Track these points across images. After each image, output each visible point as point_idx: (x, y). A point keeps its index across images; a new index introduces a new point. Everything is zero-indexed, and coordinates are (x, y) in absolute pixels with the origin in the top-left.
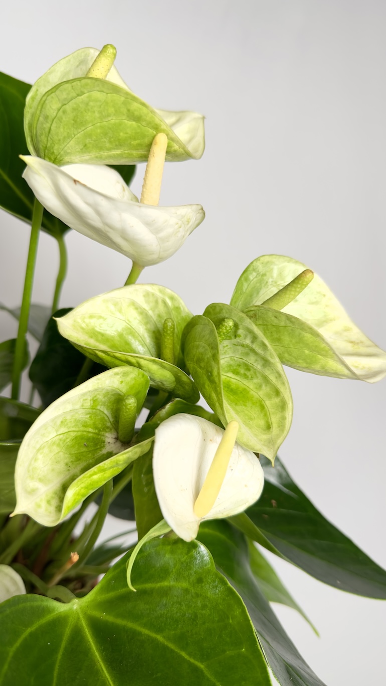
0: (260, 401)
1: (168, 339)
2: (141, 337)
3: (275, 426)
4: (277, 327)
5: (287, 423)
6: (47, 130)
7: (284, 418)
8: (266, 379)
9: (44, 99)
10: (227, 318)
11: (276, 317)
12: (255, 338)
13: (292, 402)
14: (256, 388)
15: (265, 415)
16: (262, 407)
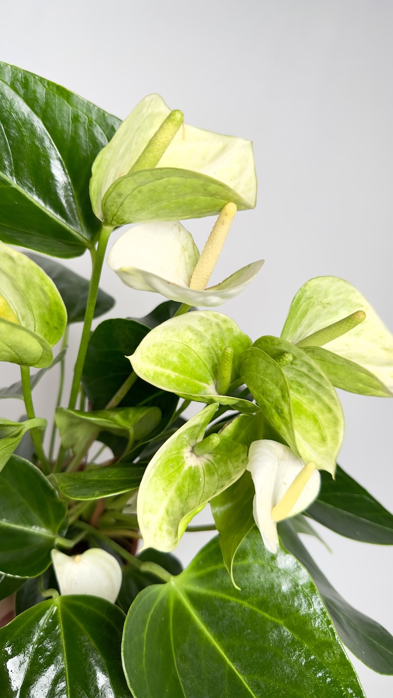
0: (313, 415)
1: (228, 364)
2: (196, 354)
3: (329, 438)
4: (334, 364)
5: (340, 437)
6: (119, 204)
7: (337, 433)
8: (319, 398)
9: (119, 180)
10: (287, 352)
11: (334, 358)
12: (311, 369)
13: (344, 420)
14: (309, 403)
15: (319, 428)
16: (316, 421)
